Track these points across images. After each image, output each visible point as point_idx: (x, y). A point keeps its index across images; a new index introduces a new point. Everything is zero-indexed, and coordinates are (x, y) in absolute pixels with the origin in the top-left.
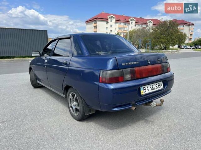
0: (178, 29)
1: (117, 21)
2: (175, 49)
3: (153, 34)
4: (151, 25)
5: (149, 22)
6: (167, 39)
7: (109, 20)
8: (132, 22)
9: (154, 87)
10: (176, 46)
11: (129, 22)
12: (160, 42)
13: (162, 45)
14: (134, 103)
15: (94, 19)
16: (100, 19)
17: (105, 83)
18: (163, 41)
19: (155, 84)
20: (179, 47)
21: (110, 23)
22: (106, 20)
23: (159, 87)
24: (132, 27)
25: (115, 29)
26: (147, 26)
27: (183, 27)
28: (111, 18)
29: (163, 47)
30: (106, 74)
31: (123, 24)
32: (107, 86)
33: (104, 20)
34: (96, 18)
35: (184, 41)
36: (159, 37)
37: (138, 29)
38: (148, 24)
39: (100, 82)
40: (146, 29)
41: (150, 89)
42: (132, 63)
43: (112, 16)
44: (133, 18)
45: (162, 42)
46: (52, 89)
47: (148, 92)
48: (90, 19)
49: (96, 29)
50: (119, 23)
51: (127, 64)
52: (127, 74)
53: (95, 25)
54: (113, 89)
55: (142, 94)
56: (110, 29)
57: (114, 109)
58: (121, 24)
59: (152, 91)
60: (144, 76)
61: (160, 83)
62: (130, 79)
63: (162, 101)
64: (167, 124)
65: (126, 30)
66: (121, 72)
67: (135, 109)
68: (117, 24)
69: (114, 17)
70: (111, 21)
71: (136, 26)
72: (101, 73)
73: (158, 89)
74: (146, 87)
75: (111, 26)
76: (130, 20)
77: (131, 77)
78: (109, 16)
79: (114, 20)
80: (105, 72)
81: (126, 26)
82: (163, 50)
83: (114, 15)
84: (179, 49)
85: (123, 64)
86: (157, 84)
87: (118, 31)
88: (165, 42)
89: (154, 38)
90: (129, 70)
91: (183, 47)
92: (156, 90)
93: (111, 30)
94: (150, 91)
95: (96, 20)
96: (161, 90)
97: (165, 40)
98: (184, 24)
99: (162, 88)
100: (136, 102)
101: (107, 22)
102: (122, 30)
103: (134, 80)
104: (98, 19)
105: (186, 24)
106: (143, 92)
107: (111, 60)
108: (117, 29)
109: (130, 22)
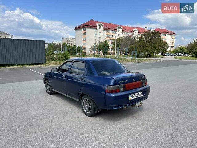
0: (160, 38)
1: (105, 29)
2: (158, 56)
3: (138, 43)
4: (137, 33)
5: (135, 31)
6: (151, 47)
7: (98, 27)
8: (119, 30)
9: (137, 95)
10: (160, 54)
11: (116, 30)
12: (145, 50)
13: (146, 52)
14: (125, 104)
15: (83, 26)
16: (89, 27)
17: (109, 93)
18: (148, 49)
19: (137, 93)
20: (162, 54)
21: (98, 30)
22: (95, 27)
23: (140, 95)
24: (119, 35)
25: (104, 36)
26: (133, 34)
27: (166, 35)
28: (100, 25)
29: (148, 54)
30: (110, 87)
31: (111, 31)
32: (110, 95)
33: (93, 27)
34: (85, 26)
35: (167, 50)
36: (144, 45)
37: (125, 37)
38: (134, 32)
39: (106, 92)
40: (132, 37)
41: (134, 96)
42: (124, 81)
43: (101, 24)
44: (120, 26)
45: (146, 50)
46: (68, 96)
47: (133, 98)
48: (80, 26)
49: (85, 36)
50: (107, 30)
51: (121, 82)
52: (121, 88)
53: (85, 32)
54: (114, 97)
55: (130, 99)
56: (98, 36)
57: (114, 108)
58: (109, 31)
59: (136, 97)
60: (131, 88)
61: (140, 92)
62: (123, 91)
63: (141, 104)
64: (147, 119)
65: (113, 37)
66: (118, 86)
67: (126, 108)
68: (105, 31)
69: (103, 25)
70: (100, 28)
71: (123, 34)
72: (107, 87)
73: (139, 96)
74: (132, 95)
75: (100, 33)
76: (117, 28)
77: (124, 89)
78: (98, 24)
79: (102, 28)
80: (109, 87)
81: (114, 34)
82: (148, 57)
83: (102, 23)
84: (162, 56)
85: (119, 82)
86: (139, 93)
87: (106, 38)
88: (149, 50)
89: (140, 46)
90: (122, 86)
91: (165, 55)
92: (138, 97)
93: (100, 37)
94: (134, 98)
95: (85, 27)
96: (141, 97)
97: (150, 48)
98: (166, 33)
99: (142, 95)
100: (127, 104)
101: (96, 29)
102: (110, 37)
103: (126, 91)
104: (87, 26)
105: (168, 33)
106: (130, 98)
107: (112, 80)
108: (105, 37)
109: (118, 30)
